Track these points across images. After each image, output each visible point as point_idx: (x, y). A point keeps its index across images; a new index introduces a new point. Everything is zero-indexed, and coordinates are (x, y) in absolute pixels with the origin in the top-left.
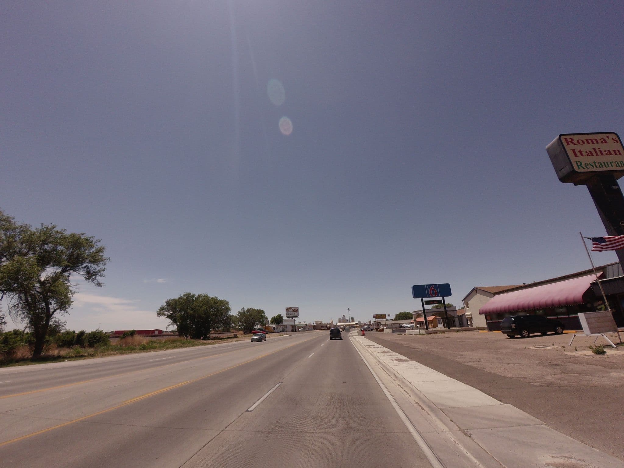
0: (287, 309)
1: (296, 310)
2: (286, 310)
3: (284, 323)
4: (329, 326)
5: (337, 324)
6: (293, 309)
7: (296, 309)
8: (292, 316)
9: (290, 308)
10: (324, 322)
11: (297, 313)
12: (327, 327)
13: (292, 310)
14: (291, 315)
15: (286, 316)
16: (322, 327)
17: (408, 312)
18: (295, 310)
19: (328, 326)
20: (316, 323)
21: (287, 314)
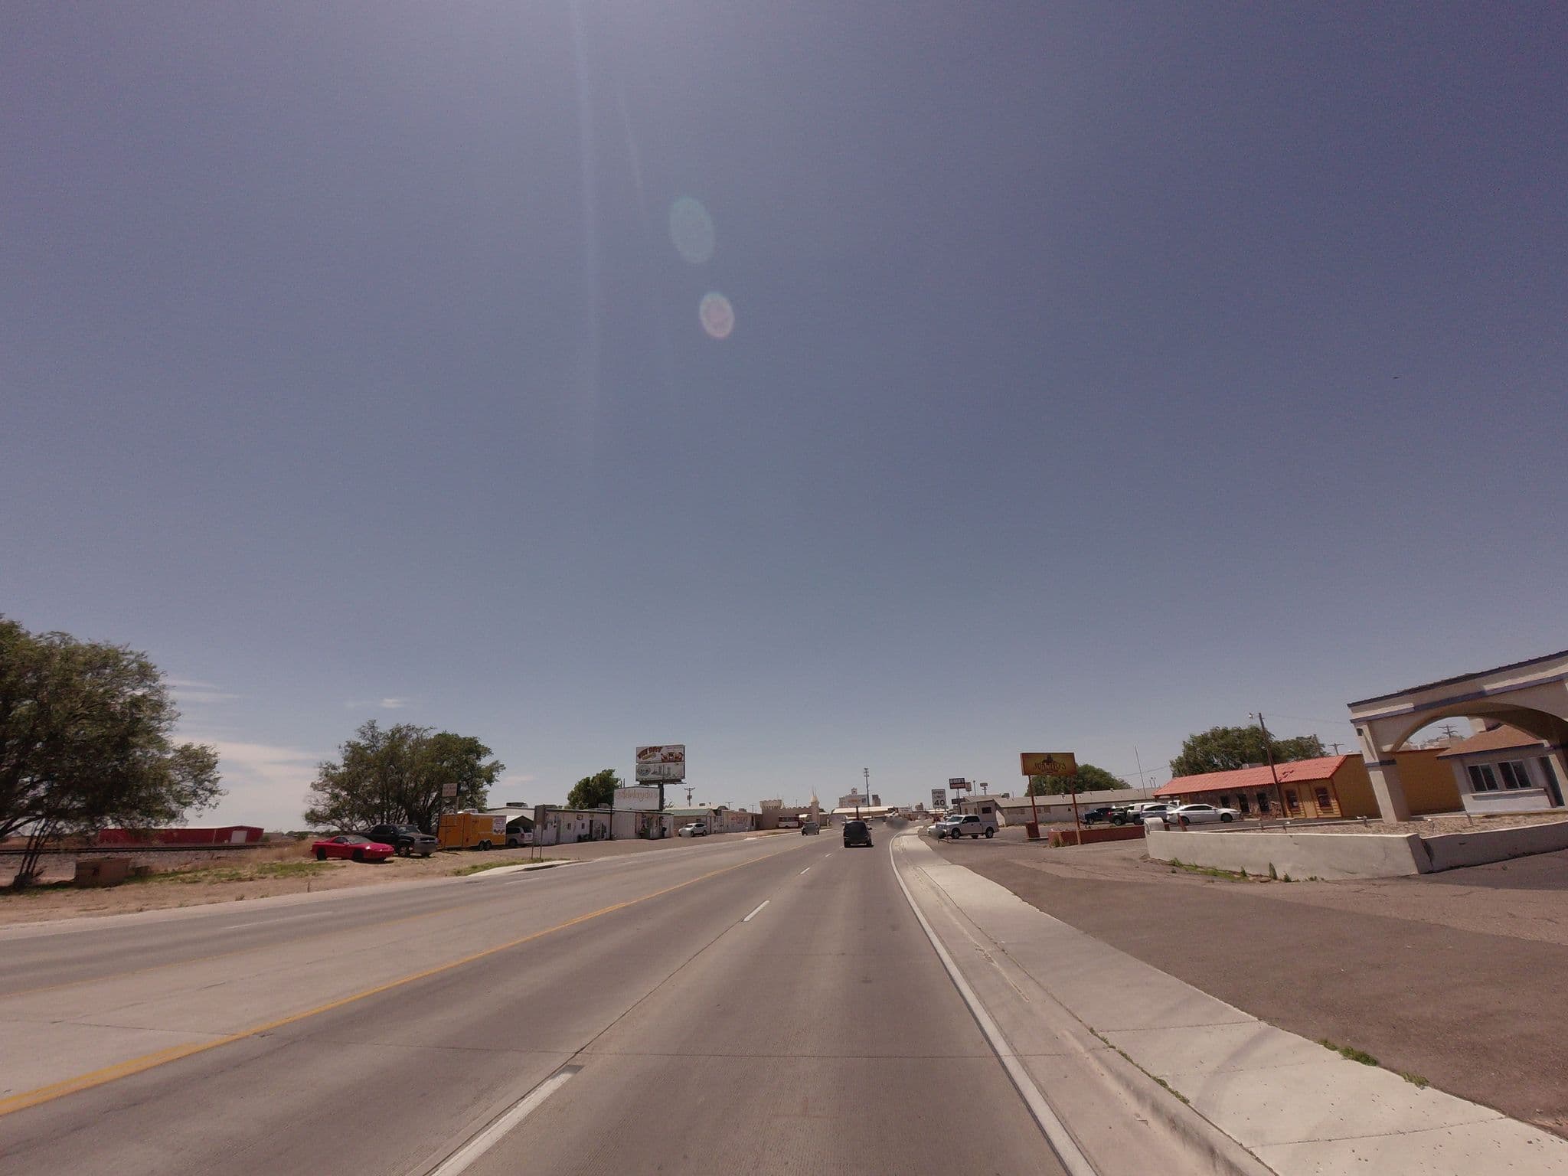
0: (642, 754)
1: (676, 757)
2: (639, 756)
3: (619, 804)
4: (805, 816)
5: (833, 811)
6: (664, 752)
7: (677, 751)
8: (660, 777)
9: (654, 749)
10: (789, 804)
11: (680, 767)
12: (796, 819)
13: (658, 756)
14: (654, 773)
15: (637, 780)
16: (781, 819)
17: (1086, 766)
18: (671, 754)
19: (801, 816)
20: (763, 808)
21: (639, 771)
